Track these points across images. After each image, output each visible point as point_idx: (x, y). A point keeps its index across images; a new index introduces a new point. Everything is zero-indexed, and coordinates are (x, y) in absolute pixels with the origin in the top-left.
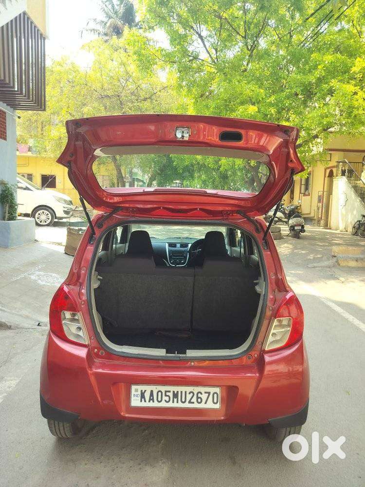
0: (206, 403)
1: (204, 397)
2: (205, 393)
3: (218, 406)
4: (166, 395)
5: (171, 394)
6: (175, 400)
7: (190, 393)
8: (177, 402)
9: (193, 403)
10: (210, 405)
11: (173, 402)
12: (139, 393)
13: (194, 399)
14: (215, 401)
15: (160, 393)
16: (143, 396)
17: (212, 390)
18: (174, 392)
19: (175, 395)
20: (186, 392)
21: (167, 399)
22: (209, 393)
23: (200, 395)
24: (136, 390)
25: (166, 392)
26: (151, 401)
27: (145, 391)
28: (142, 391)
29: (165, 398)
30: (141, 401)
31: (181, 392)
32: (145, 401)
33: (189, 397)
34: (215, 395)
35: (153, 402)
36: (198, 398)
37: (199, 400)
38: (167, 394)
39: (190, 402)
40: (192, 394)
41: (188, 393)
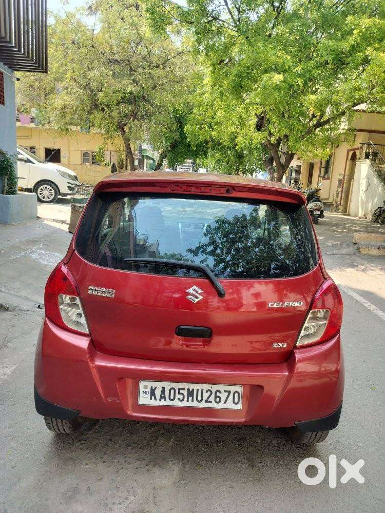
0: (225, 403)
1: (223, 396)
2: (225, 391)
3: (238, 407)
4: (179, 393)
5: (185, 392)
6: (190, 399)
7: (207, 392)
8: (193, 401)
9: (211, 402)
10: (230, 405)
11: (188, 401)
12: (149, 390)
13: (212, 398)
14: (236, 400)
15: (172, 391)
16: (153, 393)
17: (233, 389)
18: (188, 389)
19: (190, 393)
20: (202, 390)
21: (181, 397)
22: (229, 392)
23: (218, 394)
24: (146, 387)
25: (180, 389)
26: (162, 400)
27: (156, 388)
28: (152, 387)
29: (178, 396)
30: (151, 399)
31: (198, 390)
32: (155, 399)
33: (206, 395)
34: (236, 395)
35: (165, 400)
36: (216, 397)
37: (218, 400)
38: (181, 391)
39: (207, 401)
40: (209, 393)
41: (204, 392)
